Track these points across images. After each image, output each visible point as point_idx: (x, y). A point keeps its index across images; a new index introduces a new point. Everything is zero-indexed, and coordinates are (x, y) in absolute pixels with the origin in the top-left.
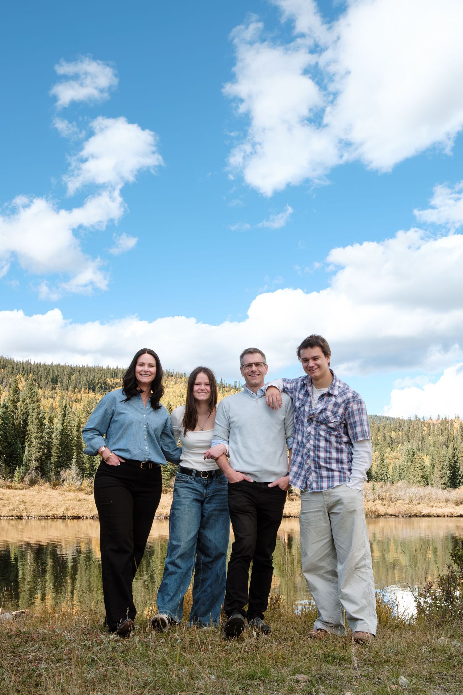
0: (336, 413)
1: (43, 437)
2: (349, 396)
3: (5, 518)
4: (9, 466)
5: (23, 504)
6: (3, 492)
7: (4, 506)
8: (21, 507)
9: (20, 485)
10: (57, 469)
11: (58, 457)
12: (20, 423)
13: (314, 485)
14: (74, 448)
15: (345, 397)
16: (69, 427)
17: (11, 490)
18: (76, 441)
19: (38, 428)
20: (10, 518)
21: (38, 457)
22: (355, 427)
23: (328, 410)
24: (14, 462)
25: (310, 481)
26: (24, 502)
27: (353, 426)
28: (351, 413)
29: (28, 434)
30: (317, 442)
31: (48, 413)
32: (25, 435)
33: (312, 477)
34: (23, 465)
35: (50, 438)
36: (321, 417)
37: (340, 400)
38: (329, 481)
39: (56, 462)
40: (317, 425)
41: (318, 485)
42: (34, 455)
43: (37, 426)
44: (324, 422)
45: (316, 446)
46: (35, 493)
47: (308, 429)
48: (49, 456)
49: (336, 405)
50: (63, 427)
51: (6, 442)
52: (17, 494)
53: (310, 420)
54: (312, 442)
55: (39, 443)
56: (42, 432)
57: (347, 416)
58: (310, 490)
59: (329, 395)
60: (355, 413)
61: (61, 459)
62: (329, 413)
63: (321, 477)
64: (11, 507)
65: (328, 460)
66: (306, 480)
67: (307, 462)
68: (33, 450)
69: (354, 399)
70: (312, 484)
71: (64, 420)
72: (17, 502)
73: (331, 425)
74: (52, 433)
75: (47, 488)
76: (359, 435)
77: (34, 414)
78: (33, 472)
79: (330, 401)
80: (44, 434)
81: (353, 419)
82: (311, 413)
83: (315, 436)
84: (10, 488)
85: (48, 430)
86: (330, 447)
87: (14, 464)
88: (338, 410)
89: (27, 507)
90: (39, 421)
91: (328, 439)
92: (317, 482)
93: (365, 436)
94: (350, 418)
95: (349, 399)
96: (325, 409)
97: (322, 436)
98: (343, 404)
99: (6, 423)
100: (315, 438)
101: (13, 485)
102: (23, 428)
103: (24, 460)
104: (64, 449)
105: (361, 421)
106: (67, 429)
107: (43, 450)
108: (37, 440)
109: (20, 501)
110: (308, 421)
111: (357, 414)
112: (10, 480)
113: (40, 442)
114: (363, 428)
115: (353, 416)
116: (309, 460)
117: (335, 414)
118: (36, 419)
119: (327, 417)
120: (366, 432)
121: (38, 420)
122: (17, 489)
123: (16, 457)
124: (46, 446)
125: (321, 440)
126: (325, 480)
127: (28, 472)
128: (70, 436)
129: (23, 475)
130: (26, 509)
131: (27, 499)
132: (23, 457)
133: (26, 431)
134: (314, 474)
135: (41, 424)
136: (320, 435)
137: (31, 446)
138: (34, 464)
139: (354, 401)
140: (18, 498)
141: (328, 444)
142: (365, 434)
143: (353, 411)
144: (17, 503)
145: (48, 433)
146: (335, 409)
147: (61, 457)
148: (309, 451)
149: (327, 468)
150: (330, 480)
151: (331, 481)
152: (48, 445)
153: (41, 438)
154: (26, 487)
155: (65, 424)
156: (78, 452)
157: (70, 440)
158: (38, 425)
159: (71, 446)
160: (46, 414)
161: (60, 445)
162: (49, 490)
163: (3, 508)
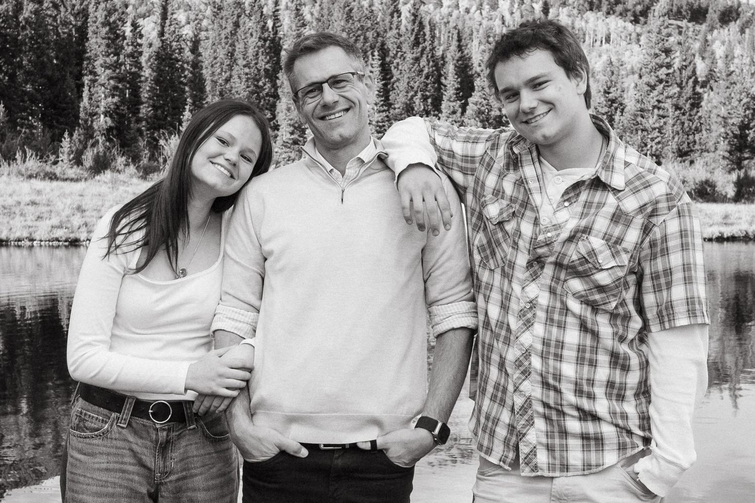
0: (619, 241)
1: (121, 65)
2: (658, 193)
3: (43, 243)
4: (51, 127)
5: (79, 215)
6: (38, 188)
7: (39, 218)
8: (77, 221)
9: (74, 170)
10: (153, 133)
11: (155, 107)
12: (70, 35)
13: (542, 457)
14: (187, 89)
15: (645, 196)
16: (174, 44)
17: (55, 184)
18: (191, 73)
19: (108, 46)
20: (54, 244)
21: (112, 107)
22: (669, 285)
23: (594, 232)
24: (62, 120)
25: (528, 444)
26: (80, 209)
27: (663, 280)
28: (659, 242)
29: (89, 58)
30: (555, 330)
31: (134, 5)
32: (82, 60)
33: (537, 432)
34: (79, 125)
35: (136, 67)
36: (573, 254)
37: (630, 204)
38: (585, 448)
39: (150, 118)
40: (556, 279)
41: (554, 458)
42: (103, 103)
43: (106, 41)
44: (580, 269)
45: (553, 343)
46: (104, 189)
47: (527, 289)
48: (136, 105)
49: (618, 217)
50: (163, 41)
51: (42, 76)
52: (67, 192)
53: (536, 262)
54: (539, 329)
55: (112, 78)
56: (117, 54)
57: (647, 251)
58: (527, 469)
59: (597, 184)
60: (671, 244)
61: (159, 112)
62: (596, 242)
63: (564, 433)
64: (55, 221)
65: (586, 388)
66: (514, 439)
67: (522, 388)
68: (101, 92)
69: (671, 204)
70: (533, 452)
71: (163, 27)
72: (67, 209)
73: (603, 278)
74: (141, 53)
75: (131, 176)
76: (680, 309)
77: (98, 14)
78: (101, 139)
79: (600, 205)
80: (122, 57)
81: (664, 263)
82: (541, 238)
83: (549, 311)
84: (52, 177)
85: (131, 47)
86: (595, 350)
87: (61, 123)
88: (624, 233)
89: (88, 220)
90: (111, 29)
91: (589, 325)
92: (550, 448)
93: (698, 313)
94: (653, 257)
95: (657, 202)
96: (587, 230)
97: (574, 315)
98: (640, 216)
99: (40, 36)
100: (550, 321)
101: (58, 170)
102: (79, 45)
103: (82, 115)
104: (166, 90)
105: (687, 267)
106: (171, 47)
107: (122, 92)
108: (108, 72)
109: (73, 208)
110: (530, 264)
111: (675, 247)
112: (52, 158)
113: (114, 75)
114: (692, 290)
115: (665, 252)
116: (526, 383)
117: (614, 243)
118: (104, 25)
119: (592, 253)
120: (700, 303)
121: (107, 28)
122: (66, 180)
123: (64, 109)
124: (128, 82)
125: (568, 326)
126: (574, 443)
127: (91, 142)
128: (178, 61)
129: (81, 147)
130: (86, 224)
131: (87, 203)
132: (79, 107)
133: (85, 52)
134: (540, 424)
135: (114, 38)
136: (566, 310)
137: (96, 84)
138: (103, 122)
139: (670, 209)
140: (69, 201)
141: (589, 336)
142: (697, 306)
143: (665, 239)
144: (68, 212)
145: (131, 55)
146: (617, 231)
147: (161, 107)
148: (527, 354)
149: (578, 409)
150: (589, 446)
151: (593, 448)
152: (133, 81)
153: (116, 67)
154: (86, 175)
155: (167, 36)
156: (196, 96)
157: (177, 69)
158: (109, 38)
159: (181, 83)
160: (130, 8)
161: (157, 81)
162: (135, 180)
163: (38, 223)
